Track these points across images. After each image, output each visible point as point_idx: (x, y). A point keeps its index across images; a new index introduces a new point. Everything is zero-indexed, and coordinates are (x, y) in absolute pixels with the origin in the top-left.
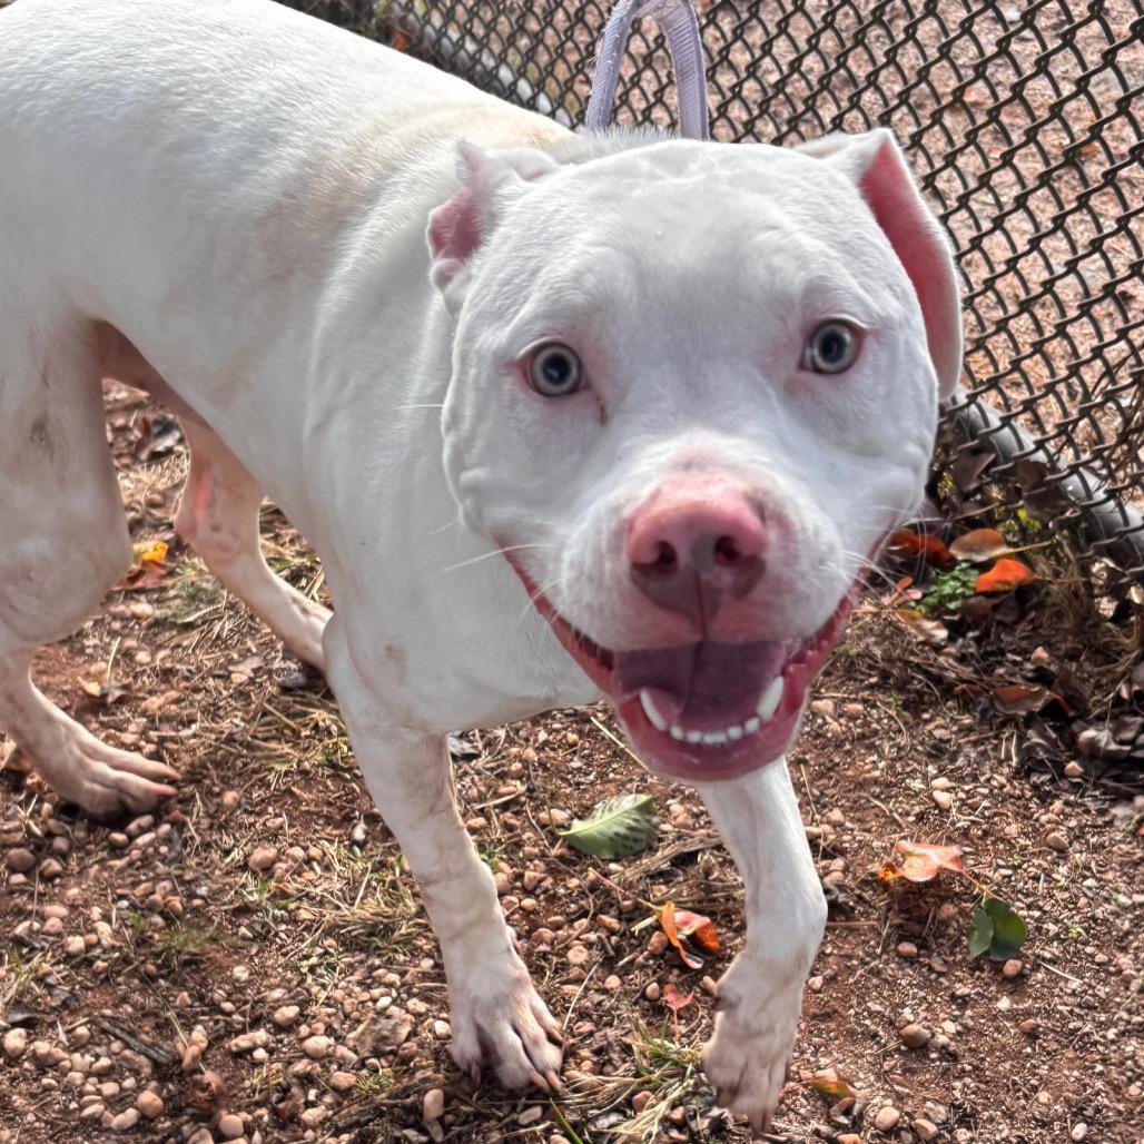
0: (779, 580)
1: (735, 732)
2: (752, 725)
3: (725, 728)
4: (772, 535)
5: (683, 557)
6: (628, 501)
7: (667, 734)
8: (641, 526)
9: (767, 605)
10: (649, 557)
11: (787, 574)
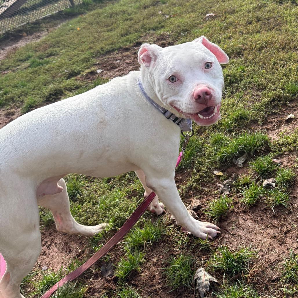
0: (214, 97)
1: (212, 115)
2: (214, 114)
3: (211, 115)
4: (211, 91)
5: (202, 96)
6: (191, 92)
7: (203, 119)
8: (195, 94)
9: (214, 100)
10: (197, 98)
11: (215, 96)
